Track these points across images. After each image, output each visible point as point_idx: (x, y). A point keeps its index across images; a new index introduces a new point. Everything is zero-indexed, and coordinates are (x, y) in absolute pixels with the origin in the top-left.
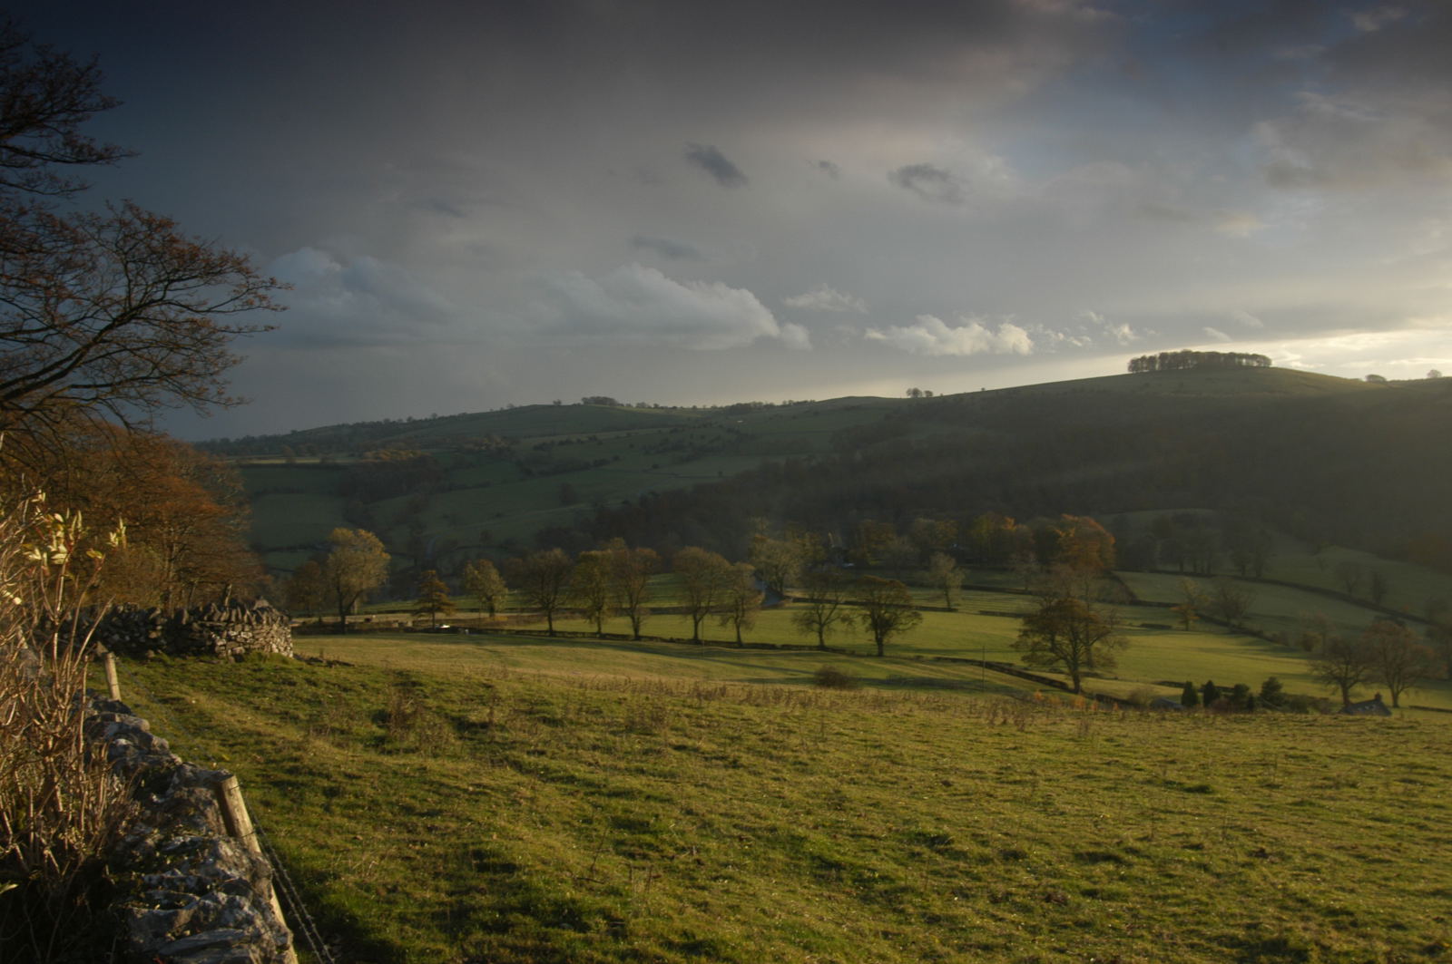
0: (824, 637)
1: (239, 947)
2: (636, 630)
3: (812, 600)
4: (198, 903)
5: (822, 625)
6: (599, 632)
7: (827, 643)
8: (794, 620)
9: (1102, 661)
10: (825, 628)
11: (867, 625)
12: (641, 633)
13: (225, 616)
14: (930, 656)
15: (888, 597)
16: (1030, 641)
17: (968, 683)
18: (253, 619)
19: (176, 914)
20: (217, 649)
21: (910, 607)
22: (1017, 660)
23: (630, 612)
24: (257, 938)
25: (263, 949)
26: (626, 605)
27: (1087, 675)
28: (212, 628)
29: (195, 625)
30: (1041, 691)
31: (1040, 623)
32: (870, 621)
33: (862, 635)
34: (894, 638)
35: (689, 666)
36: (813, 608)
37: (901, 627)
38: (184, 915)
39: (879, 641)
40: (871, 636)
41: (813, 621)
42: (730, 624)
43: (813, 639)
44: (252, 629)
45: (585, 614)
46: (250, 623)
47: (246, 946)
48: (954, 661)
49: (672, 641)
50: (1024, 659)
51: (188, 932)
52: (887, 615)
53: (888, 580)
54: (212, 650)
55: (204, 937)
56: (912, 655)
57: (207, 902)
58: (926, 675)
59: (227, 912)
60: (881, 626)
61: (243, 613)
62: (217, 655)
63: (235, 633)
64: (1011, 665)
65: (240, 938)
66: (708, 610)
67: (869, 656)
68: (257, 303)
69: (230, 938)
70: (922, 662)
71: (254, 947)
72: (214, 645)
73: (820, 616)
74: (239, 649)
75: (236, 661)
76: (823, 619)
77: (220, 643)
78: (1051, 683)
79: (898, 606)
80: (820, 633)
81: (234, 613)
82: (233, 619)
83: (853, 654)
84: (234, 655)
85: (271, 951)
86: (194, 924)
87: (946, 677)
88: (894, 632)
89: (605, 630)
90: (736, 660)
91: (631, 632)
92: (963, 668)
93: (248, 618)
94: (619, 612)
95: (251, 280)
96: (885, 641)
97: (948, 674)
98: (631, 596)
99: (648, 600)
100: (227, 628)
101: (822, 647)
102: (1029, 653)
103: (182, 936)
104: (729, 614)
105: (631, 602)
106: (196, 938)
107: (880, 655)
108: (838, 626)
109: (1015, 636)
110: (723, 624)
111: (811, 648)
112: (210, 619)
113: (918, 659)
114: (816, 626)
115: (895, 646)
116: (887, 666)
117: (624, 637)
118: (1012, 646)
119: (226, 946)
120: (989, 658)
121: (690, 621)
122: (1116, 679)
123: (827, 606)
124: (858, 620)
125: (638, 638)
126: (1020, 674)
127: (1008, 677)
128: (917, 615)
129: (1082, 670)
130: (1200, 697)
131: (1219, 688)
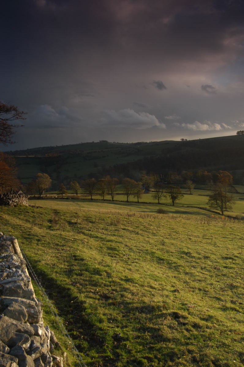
0: (159, 201)
1: (19, 282)
2: (113, 199)
3: (156, 191)
4: (8, 271)
5: (159, 198)
6: (103, 199)
7: (160, 202)
8: (152, 196)
9: (229, 207)
10: (160, 198)
11: (170, 198)
12: (114, 199)
13: (12, 196)
14: (186, 206)
15: (176, 191)
16: (211, 202)
17: (196, 213)
18: (18, 196)
19: (3, 274)
20: (10, 204)
21: (181, 193)
22: (207, 207)
23: (111, 194)
24: (23, 279)
25: (24, 282)
26: (110, 192)
27: (225, 211)
28: (8, 199)
29: (4, 198)
30: (214, 215)
31: (213, 198)
32: (171, 197)
33: (169, 201)
34: (177, 201)
35: (126, 208)
36: (157, 194)
37: (179, 198)
38: (5, 274)
39: (173, 202)
40: (171, 200)
41: (157, 197)
42: (136, 197)
43: (156, 201)
44: (18, 199)
45: (100, 194)
46: (18, 197)
47: (20, 282)
48: (192, 207)
49: (121, 201)
50: (209, 207)
51: (6, 278)
52: (175, 195)
53: (175, 187)
54: (8, 204)
55: (10, 279)
56: (181, 205)
57: (11, 271)
58: (185, 210)
59: (15, 273)
60: (174, 198)
61: (16, 195)
62: (10, 205)
63: (14, 200)
64: (206, 208)
65: (19, 280)
66: (131, 194)
67: (171, 205)
68: (19, 118)
69: (16, 280)
70: (184, 207)
71: (22, 282)
72: (9, 203)
73: (158, 195)
74: (15, 204)
75: (14, 207)
76: (159, 196)
77: (10, 202)
78: (216, 213)
79: (178, 193)
80: (158, 200)
81: (14, 195)
82: (14, 196)
83: (166, 205)
84: (14, 205)
85: (26, 283)
86: (8, 276)
87: (190, 211)
88: (177, 199)
89: (105, 199)
90: (137, 206)
91: (111, 199)
92: (194, 209)
93: (17, 196)
94: (108, 194)
95: (17, 112)
96: (175, 202)
97: (190, 210)
98: (111, 190)
99: (116, 191)
100: (12, 199)
101: (159, 203)
102: (211, 205)
103: (4, 279)
104: (136, 195)
105: (111, 192)
106: (8, 279)
107: (173, 205)
108: (163, 198)
109: (207, 201)
110: (134, 197)
111: (156, 203)
112: (8, 196)
113: (183, 206)
114: (157, 198)
115: (177, 203)
116: (175, 208)
117: (110, 200)
118: (206, 203)
119: (15, 282)
120: (201, 206)
121: (126, 196)
122: (232, 212)
123: (160, 193)
124: (168, 196)
125: (113, 201)
126: (208, 210)
127: (206, 211)
128: (183, 195)
129: (224, 209)
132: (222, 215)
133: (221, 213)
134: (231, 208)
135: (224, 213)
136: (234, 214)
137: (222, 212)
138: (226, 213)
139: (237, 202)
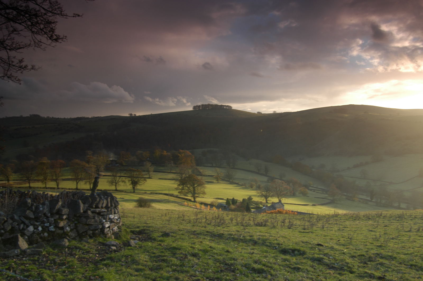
0: (117, 187)
3: (113, 176)
6: (46, 187)
9: (202, 193)
10: (117, 184)
12: (60, 186)
14: (149, 192)
17: (164, 200)
22: (176, 193)
32: (131, 182)
39: (134, 188)
40: (131, 186)
45: (42, 181)
48: (156, 193)
52: (136, 180)
58: (150, 198)
60: (134, 183)
64: (173, 194)
66: (81, 179)
67: (131, 192)
73: (116, 180)
79: (139, 177)
88: (138, 185)
91: (56, 186)
92: (160, 195)
94: (52, 180)
97: (156, 197)
98: (56, 175)
99: (62, 176)
101: (116, 190)
107: (134, 192)
108: (121, 183)
110: (86, 183)
111: (113, 190)
113: (145, 193)
114: (114, 184)
115: (139, 189)
117: (54, 188)
120: (171, 192)
121: (75, 183)
123: (118, 177)
124: (127, 181)
125: (58, 188)
127: (174, 198)
128: (145, 180)
129: (196, 195)
130: (231, 203)
131: (236, 200)
132: (195, 201)
133: (193, 200)
134: (204, 193)
135: (196, 199)
136: (209, 200)
138: (198, 199)
139: (206, 185)
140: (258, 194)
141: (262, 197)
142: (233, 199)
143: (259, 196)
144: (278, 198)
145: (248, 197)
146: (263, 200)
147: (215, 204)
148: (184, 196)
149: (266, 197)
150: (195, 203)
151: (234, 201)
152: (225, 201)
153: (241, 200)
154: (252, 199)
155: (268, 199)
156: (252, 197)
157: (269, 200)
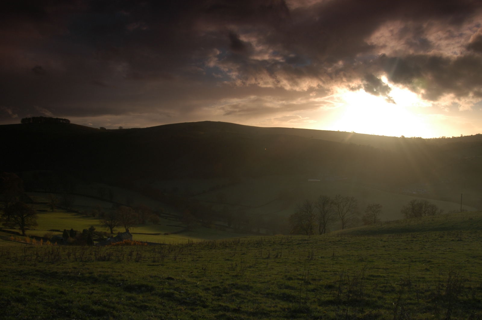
9: (33, 224)
27: (27, 229)
30: (13, 236)
31: (8, 211)
129: (26, 227)
130: (69, 234)
131: (75, 231)
132: (24, 235)
133: (21, 233)
134: (36, 224)
135: (25, 232)
136: (41, 233)
137: (23, 231)
138: (27, 232)
139: (38, 215)
140: (102, 224)
141: (106, 227)
142: (72, 230)
143: (102, 226)
144: (125, 227)
145: (90, 227)
146: (107, 230)
147: (49, 237)
148: (10, 229)
149: (111, 227)
150: (25, 237)
151: (73, 233)
152: (62, 233)
153: (82, 231)
154: (94, 229)
155: (113, 229)
156: (95, 227)
157: (114, 231)
